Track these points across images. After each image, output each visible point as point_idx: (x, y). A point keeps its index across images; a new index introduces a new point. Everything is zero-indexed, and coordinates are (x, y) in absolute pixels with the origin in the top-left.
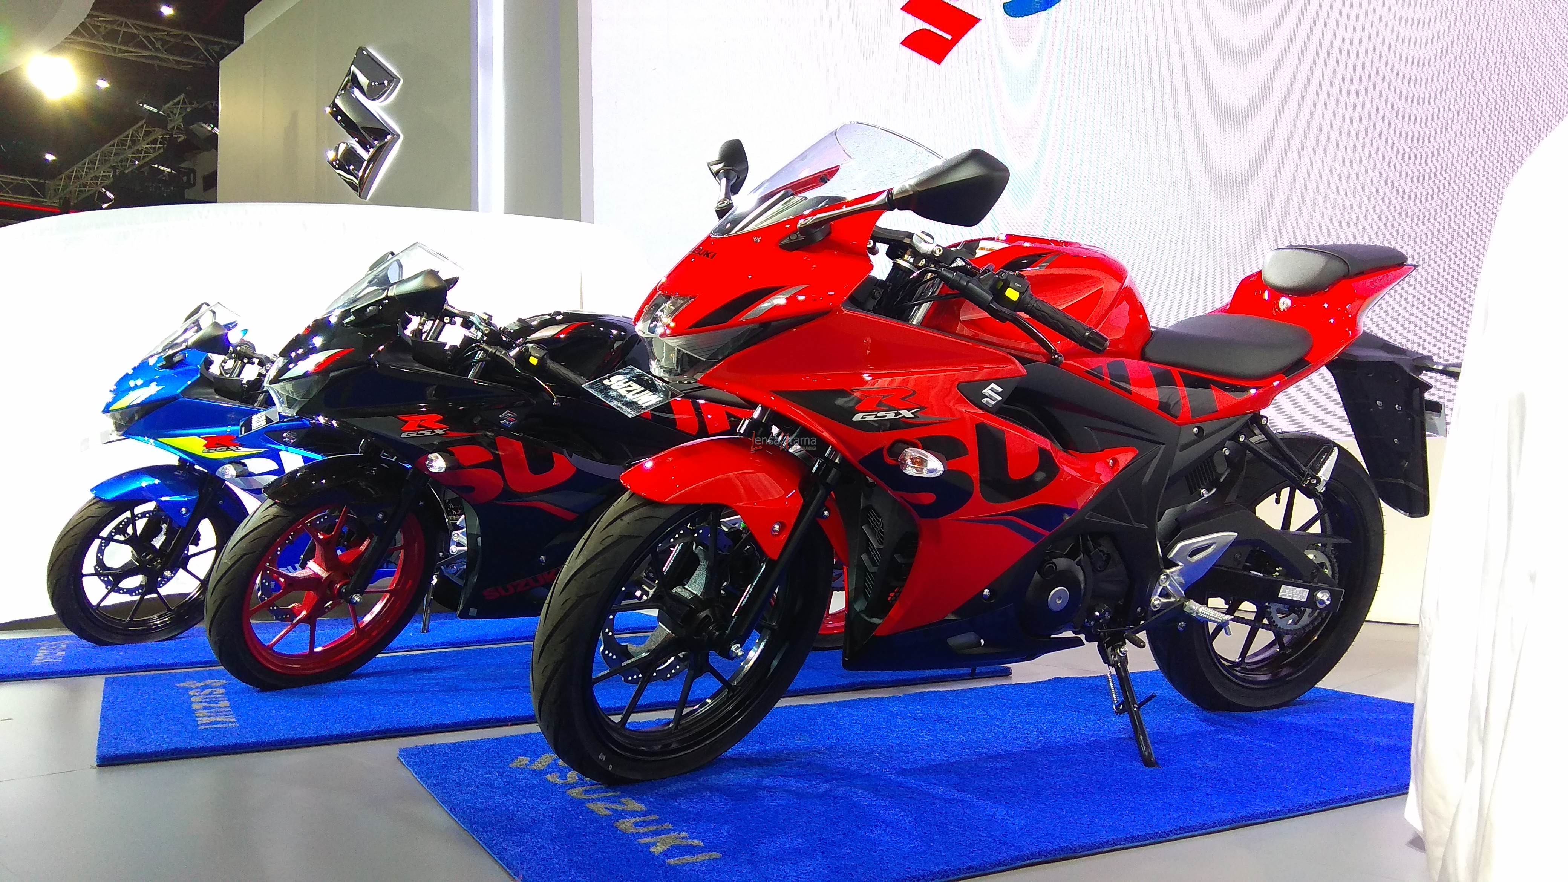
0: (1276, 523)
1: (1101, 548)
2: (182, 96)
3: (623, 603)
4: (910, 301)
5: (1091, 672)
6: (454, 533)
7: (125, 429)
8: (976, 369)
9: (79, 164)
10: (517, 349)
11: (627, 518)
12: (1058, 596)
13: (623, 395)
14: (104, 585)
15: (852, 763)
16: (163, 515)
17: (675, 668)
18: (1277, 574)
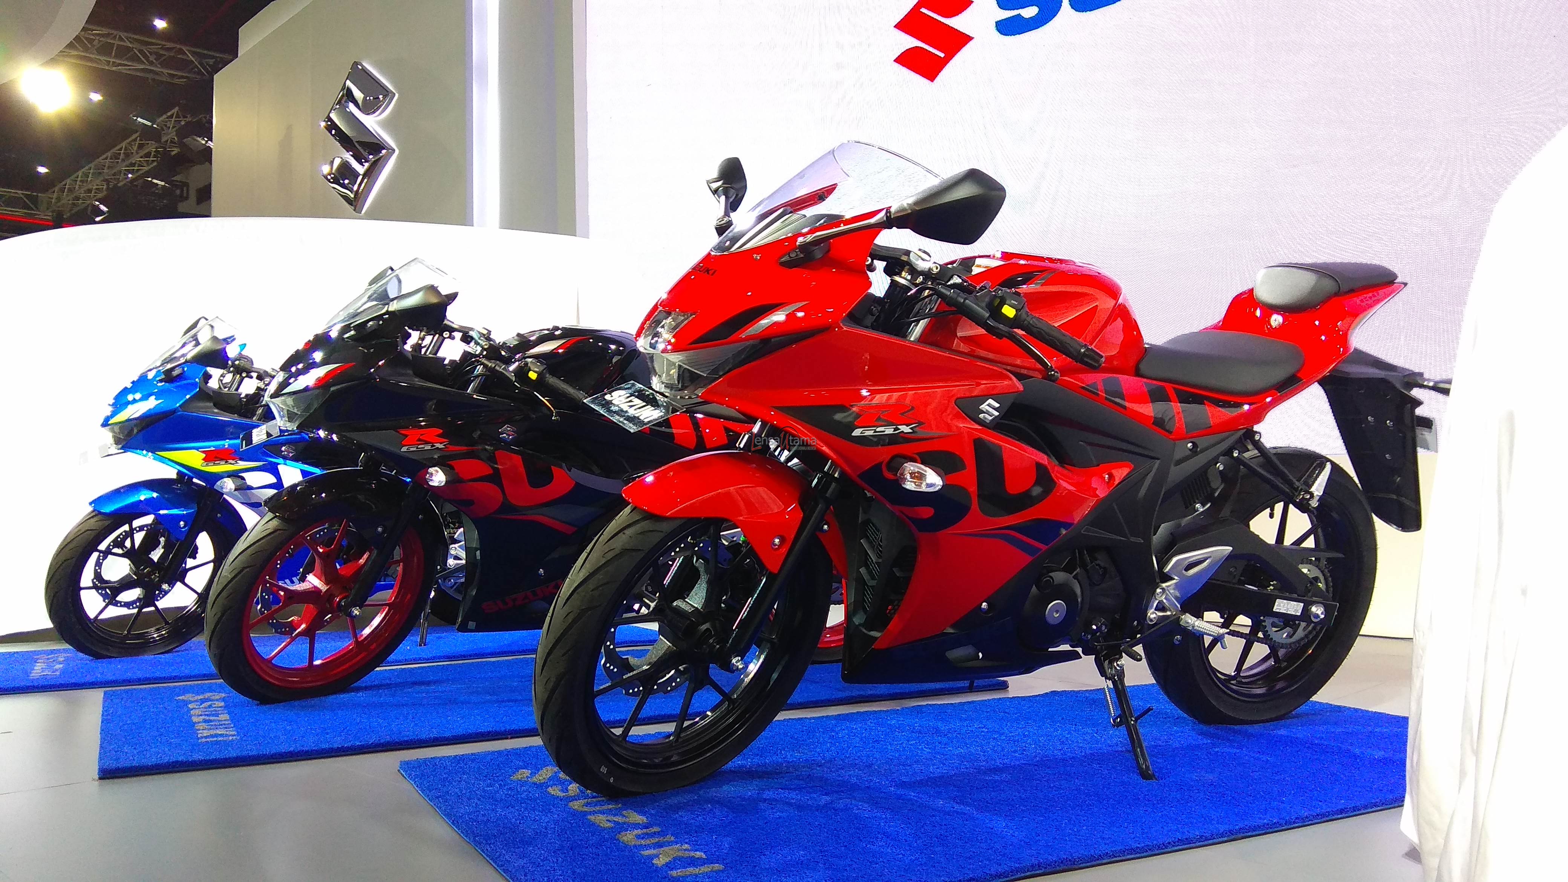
0: (1270, 538)
1: (1097, 562)
2: (177, 109)
3: (625, 616)
4: (908, 318)
5: (1090, 685)
6: (451, 546)
7: (125, 443)
8: (973, 385)
9: (73, 177)
10: (517, 363)
11: (628, 532)
12: (1055, 609)
13: (625, 410)
14: (101, 599)
15: (852, 776)
16: (161, 528)
17: (675, 682)
18: (1272, 588)
